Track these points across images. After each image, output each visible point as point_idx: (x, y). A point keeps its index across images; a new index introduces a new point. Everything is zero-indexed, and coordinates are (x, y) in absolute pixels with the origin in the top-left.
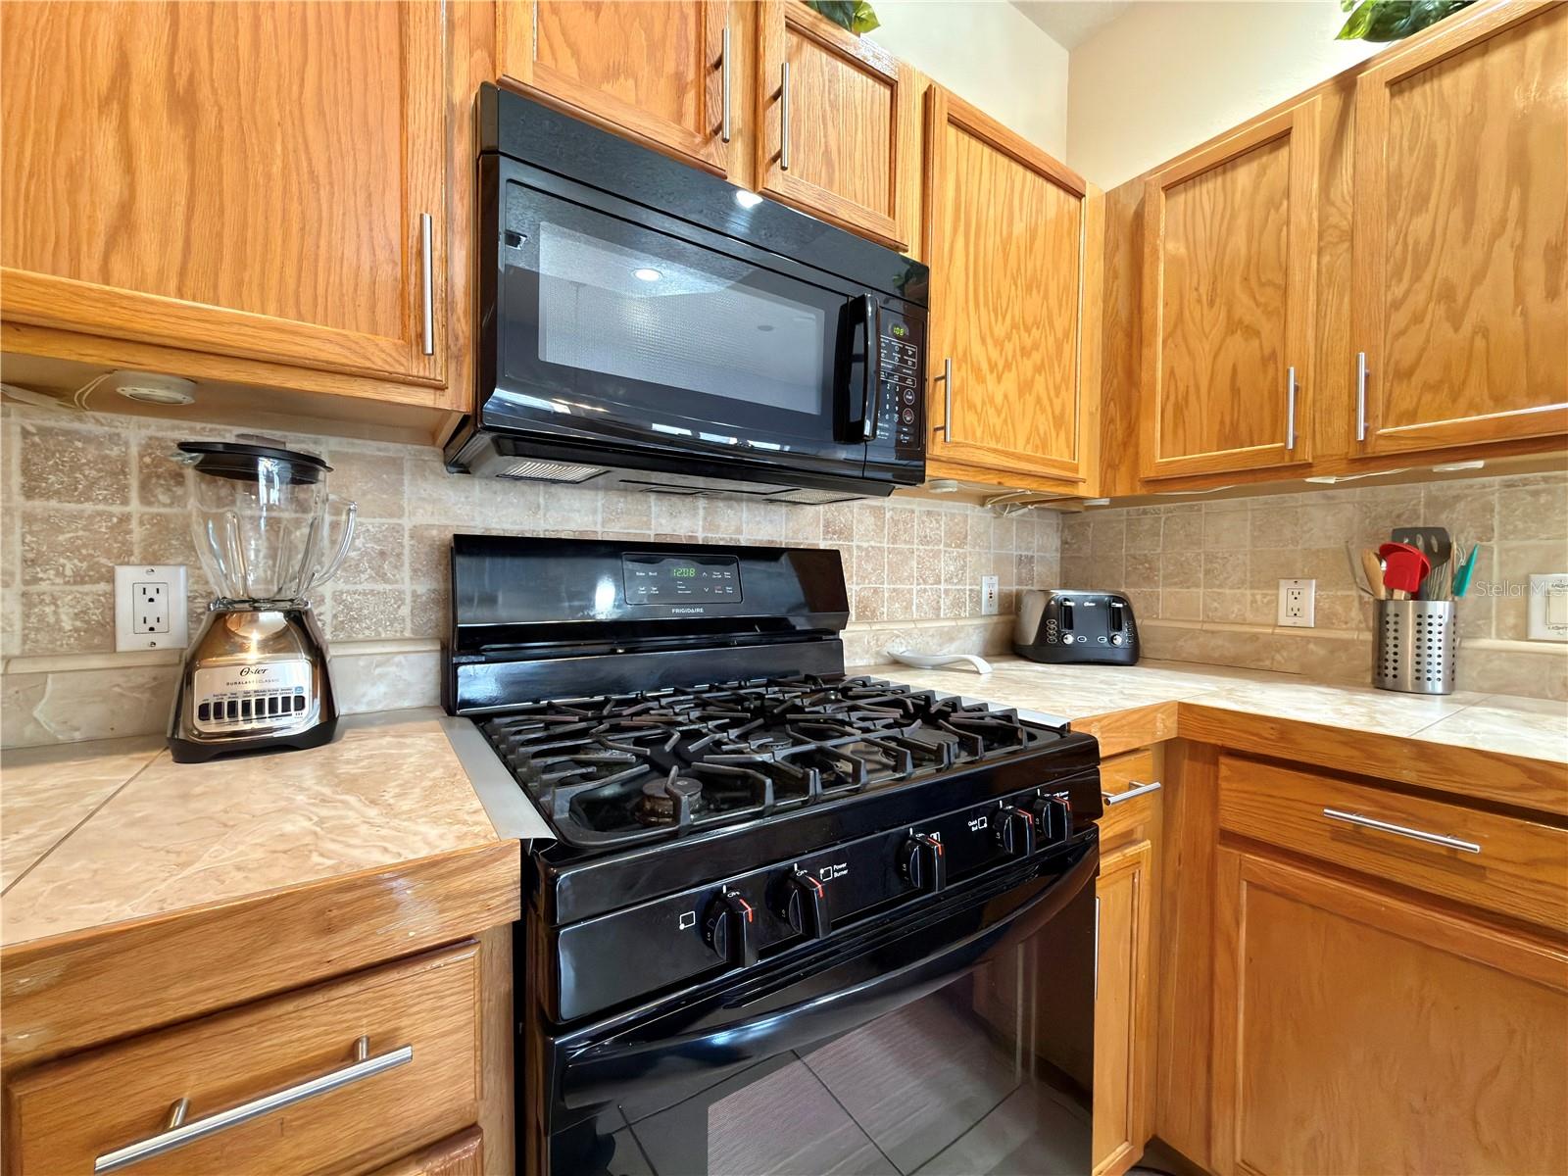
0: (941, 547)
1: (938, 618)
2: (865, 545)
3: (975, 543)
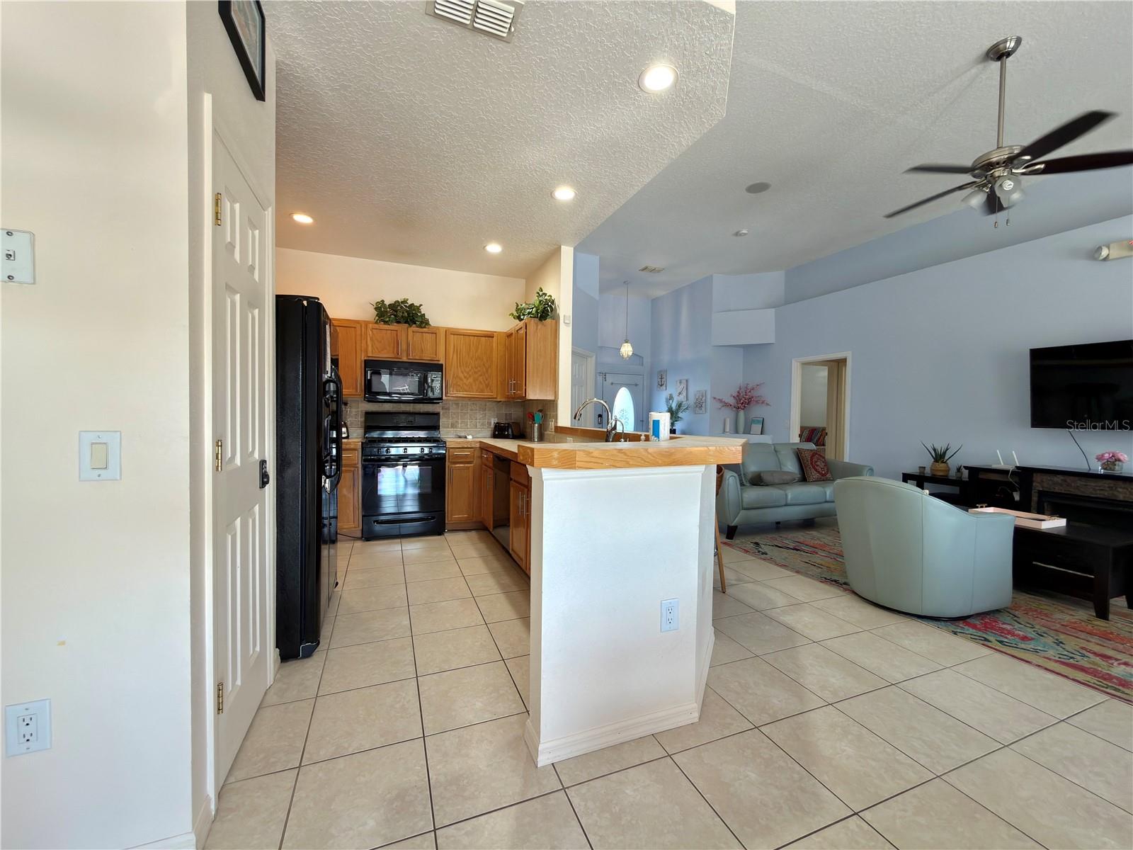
0: (477, 410)
3: (489, 410)
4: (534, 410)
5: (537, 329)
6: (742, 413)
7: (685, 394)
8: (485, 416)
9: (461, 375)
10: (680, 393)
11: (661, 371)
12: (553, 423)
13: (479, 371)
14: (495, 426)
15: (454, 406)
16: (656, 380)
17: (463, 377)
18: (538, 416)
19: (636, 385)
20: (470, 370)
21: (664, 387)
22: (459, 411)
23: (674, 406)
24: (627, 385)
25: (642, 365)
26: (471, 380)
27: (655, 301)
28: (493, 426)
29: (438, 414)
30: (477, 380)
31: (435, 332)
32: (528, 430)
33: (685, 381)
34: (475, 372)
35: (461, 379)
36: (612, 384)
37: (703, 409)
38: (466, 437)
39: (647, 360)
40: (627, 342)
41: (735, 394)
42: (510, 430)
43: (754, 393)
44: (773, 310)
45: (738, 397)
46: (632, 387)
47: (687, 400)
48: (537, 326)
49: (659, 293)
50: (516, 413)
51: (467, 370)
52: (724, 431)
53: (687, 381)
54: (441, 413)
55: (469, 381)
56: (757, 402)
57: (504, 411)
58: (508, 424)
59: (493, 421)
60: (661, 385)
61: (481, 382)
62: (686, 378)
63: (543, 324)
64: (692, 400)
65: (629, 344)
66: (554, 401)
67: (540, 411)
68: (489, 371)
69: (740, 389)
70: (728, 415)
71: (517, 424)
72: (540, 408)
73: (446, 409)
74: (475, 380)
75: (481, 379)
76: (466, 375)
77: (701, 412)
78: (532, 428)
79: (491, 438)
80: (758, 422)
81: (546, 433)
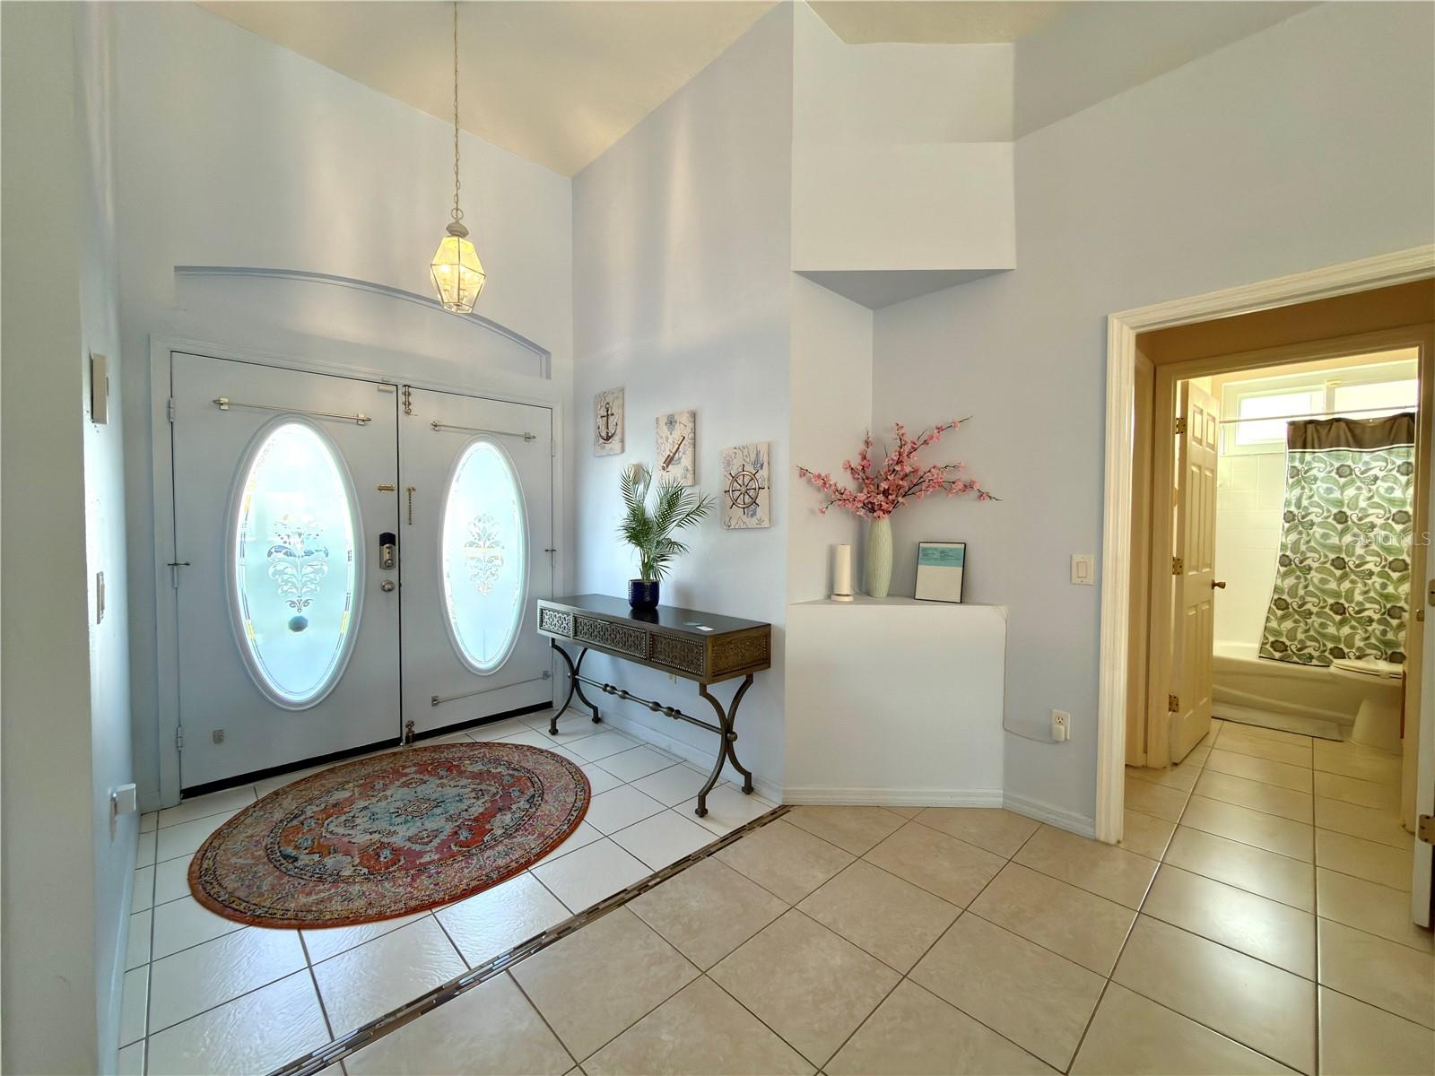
6: (884, 527)
7: (686, 461)
10: (669, 461)
11: (604, 394)
16: (591, 426)
21: (615, 444)
23: (651, 506)
25: (548, 377)
33: (685, 419)
39: (562, 366)
41: (856, 462)
46: (514, 442)
47: (695, 482)
52: (831, 593)
53: (694, 416)
56: (947, 487)
60: (608, 438)
62: (692, 406)
64: (713, 482)
80: (944, 557)
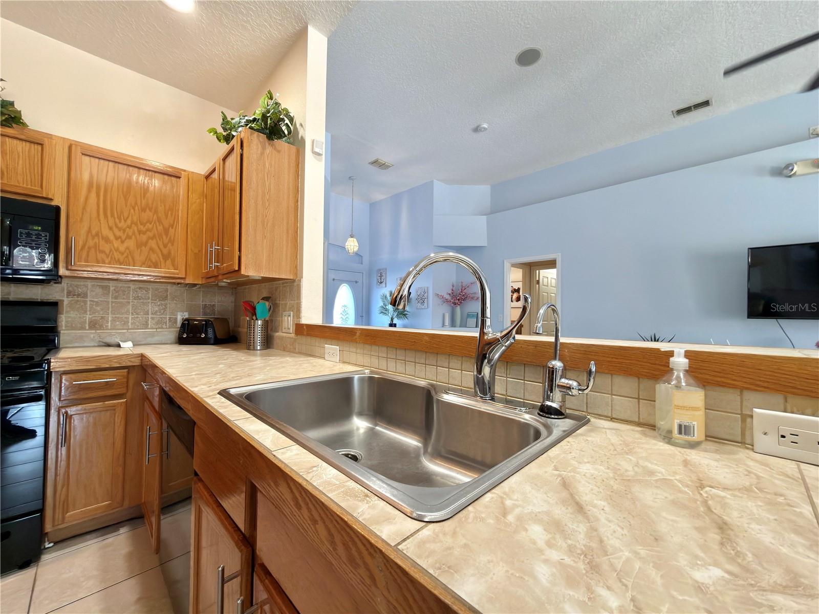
0: (149, 301)
1: (147, 328)
2: (96, 300)
3: (173, 299)
4: (254, 297)
5: (262, 153)
6: (458, 309)
8: (165, 309)
9: (106, 232)
11: (380, 270)
12: (291, 319)
13: (148, 230)
14: (183, 325)
15: (99, 291)
16: (375, 279)
17: (112, 238)
18: (262, 308)
19: (356, 282)
20: (130, 227)
21: (383, 284)
22: (110, 300)
24: (348, 282)
25: (362, 264)
26: (131, 243)
27: (373, 207)
28: (179, 324)
29: (55, 305)
30: (146, 244)
31: (38, 141)
32: (243, 330)
34: (140, 232)
35: (107, 240)
36: (334, 280)
37: (426, 304)
38: (119, 346)
39: (366, 259)
40: (352, 237)
41: (450, 292)
42: (210, 331)
43: (467, 291)
44: (485, 216)
45: (453, 295)
46: (353, 284)
48: (264, 148)
49: (378, 196)
50: (221, 303)
51: (122, 224)
52: (443, 325)
54: (65, 303)
55: (125, 244)
56: (472, 298)
57: (201, 300)
58: (205, 321)
59: (180, 317)
60: (381, 283)
61: (151, 249)
63: (272, 145)
65: (355, 239)
66: (293, 281)
67: (266, 299)
68: (172, 231)
69: (453, 286)
70: (445, 310)
71: (224, 321)
72: (265, 295)
73: (79, 295)
74: (139, 245)
75: (152, 243)
76: (118, 233)
77: (423, 307)
78: (250, 326)
79: (176, 343)
80: (473, 316)
81: (277, 334)
